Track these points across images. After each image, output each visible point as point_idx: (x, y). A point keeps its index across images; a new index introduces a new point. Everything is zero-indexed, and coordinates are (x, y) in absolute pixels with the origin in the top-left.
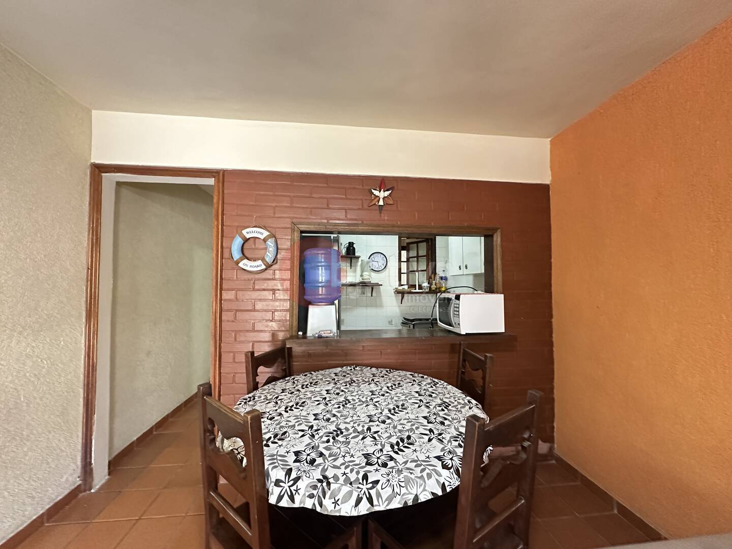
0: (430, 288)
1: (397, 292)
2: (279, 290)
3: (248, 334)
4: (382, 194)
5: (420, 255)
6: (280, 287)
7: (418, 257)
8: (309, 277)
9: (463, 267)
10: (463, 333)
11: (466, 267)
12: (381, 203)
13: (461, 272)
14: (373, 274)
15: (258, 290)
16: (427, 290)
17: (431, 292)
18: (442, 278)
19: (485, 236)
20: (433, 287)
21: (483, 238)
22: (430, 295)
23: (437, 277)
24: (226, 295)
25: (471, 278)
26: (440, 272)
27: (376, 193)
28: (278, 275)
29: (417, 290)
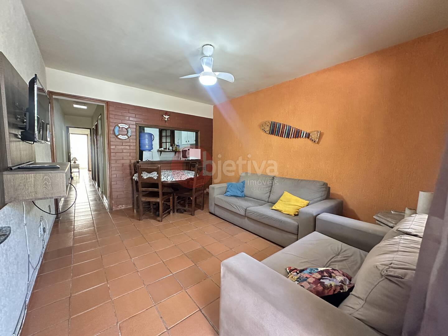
0: (173, 149)
1: (158, 151)
2: (132, 146)
3: (121, 160)
4: (167, 117)
5: (167, 135)
6: (132, 145)
7: (166, 136)
8: (142, 142)
9: (187, 141)
10: (190, 159)
11: (189, 141)
12: (166, 120)
13: (186, 143)
15: (124, 146)
16: (172, 150)
17: (173, 151)
18: (177, 145)
19: (196, 132)
20: (174, 149)
21: (195, 133)
22: (172, 152)
23: (175, 145)
24: (112, 147)
25: (189, 145)
26: (176, 143)
27: (165, 116)
28: (131, 141)
29: (167, 150)
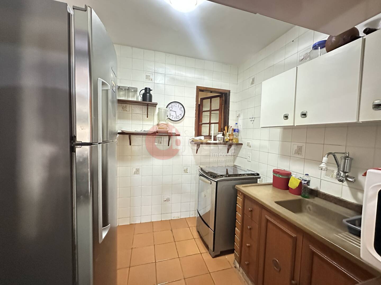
0: (224, 139)
5: (213, 109)
7: (210, 111)
14: (170, 123)
16: (221, 142)
17: (225, 143)
18: (234, 130)
20: (227, 138)
22: (223, 146)
23: (230, 129)
29: (212, 141)
